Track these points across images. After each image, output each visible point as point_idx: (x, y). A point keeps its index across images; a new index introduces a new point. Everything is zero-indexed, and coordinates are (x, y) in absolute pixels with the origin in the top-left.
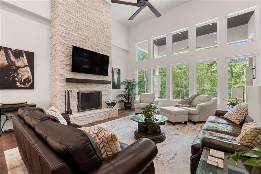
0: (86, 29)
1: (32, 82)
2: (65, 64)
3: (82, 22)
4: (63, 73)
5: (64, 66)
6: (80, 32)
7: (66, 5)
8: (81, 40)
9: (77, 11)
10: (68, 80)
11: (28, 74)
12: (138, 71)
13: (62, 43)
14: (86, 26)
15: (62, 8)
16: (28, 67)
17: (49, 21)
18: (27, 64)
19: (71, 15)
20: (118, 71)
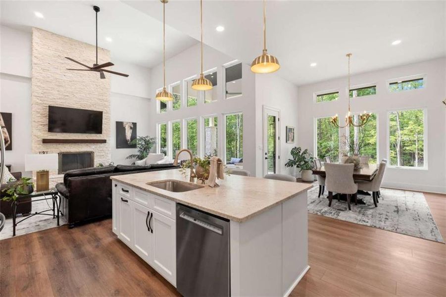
0: (70, 84)
1: (9, 143)
2: (41, 125)
3: (64, 78)
4: (39, 134)
5: (41, 126)
6: (61, 89)
7: (43, 64)
8: (63, 97)
9: (56, 67)
10: (45, 141)
11: (5, 135)
12: (160, 125)
13: (37, 104)
14: (70, 81)
15: (38, 68)
16: (5, 128)
17: (30, 79)
18: (4, 126)
19: (49, 73)
20: (132, 126)
